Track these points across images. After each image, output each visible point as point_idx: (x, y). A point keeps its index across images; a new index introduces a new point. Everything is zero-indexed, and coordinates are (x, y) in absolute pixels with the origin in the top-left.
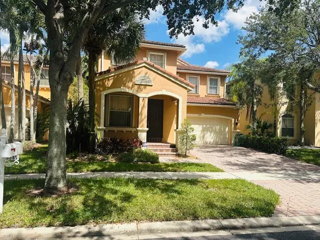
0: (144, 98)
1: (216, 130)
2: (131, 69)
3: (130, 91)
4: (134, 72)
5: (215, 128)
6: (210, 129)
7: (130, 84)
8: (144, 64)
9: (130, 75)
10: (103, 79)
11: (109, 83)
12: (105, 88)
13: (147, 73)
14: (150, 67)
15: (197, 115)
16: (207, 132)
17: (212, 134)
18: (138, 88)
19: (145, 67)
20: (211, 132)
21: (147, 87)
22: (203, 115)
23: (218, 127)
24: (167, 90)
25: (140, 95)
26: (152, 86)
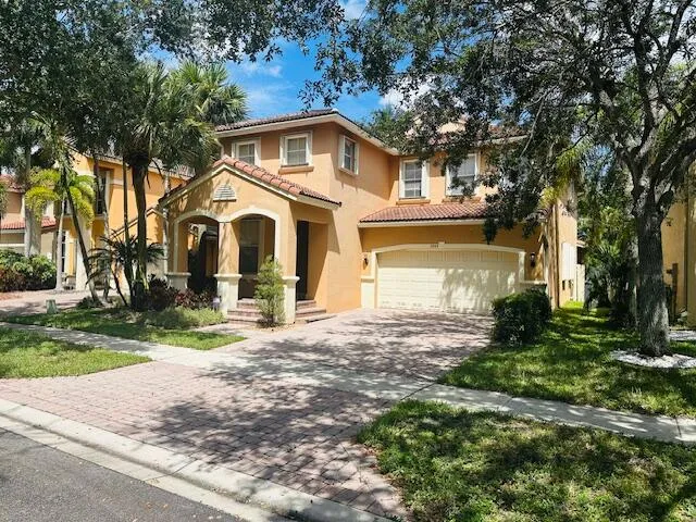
0: (225, 224)
1: (480, 280)
2: (208, 177)
3: (208, 215)
4: (212, 183)
5: (479, 276)
6: (466, 279)
7: (207, 203)
8: (224, 166)
9: (206, 188)
10: (175, 201)
11: (183, 205)
12: (179, 213)
13: (228, 182)
14: (232, 170)
15: (426, 247)
16: (458, 283)
17: (471, 291)
18: (218, 207)
19: (225, 169)
20: (467, 285)
21: (230, 203)
22: (442, 245)
23: (485, 275)
24: (258, 205)
25: (220, 219)
26: (235, 201)
